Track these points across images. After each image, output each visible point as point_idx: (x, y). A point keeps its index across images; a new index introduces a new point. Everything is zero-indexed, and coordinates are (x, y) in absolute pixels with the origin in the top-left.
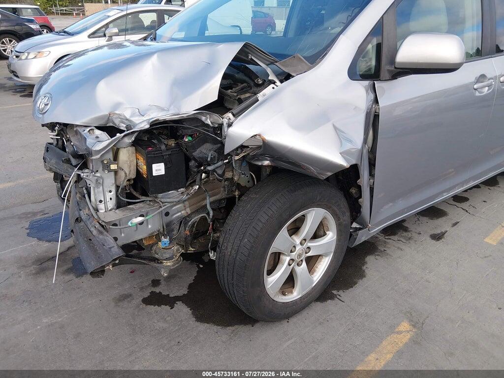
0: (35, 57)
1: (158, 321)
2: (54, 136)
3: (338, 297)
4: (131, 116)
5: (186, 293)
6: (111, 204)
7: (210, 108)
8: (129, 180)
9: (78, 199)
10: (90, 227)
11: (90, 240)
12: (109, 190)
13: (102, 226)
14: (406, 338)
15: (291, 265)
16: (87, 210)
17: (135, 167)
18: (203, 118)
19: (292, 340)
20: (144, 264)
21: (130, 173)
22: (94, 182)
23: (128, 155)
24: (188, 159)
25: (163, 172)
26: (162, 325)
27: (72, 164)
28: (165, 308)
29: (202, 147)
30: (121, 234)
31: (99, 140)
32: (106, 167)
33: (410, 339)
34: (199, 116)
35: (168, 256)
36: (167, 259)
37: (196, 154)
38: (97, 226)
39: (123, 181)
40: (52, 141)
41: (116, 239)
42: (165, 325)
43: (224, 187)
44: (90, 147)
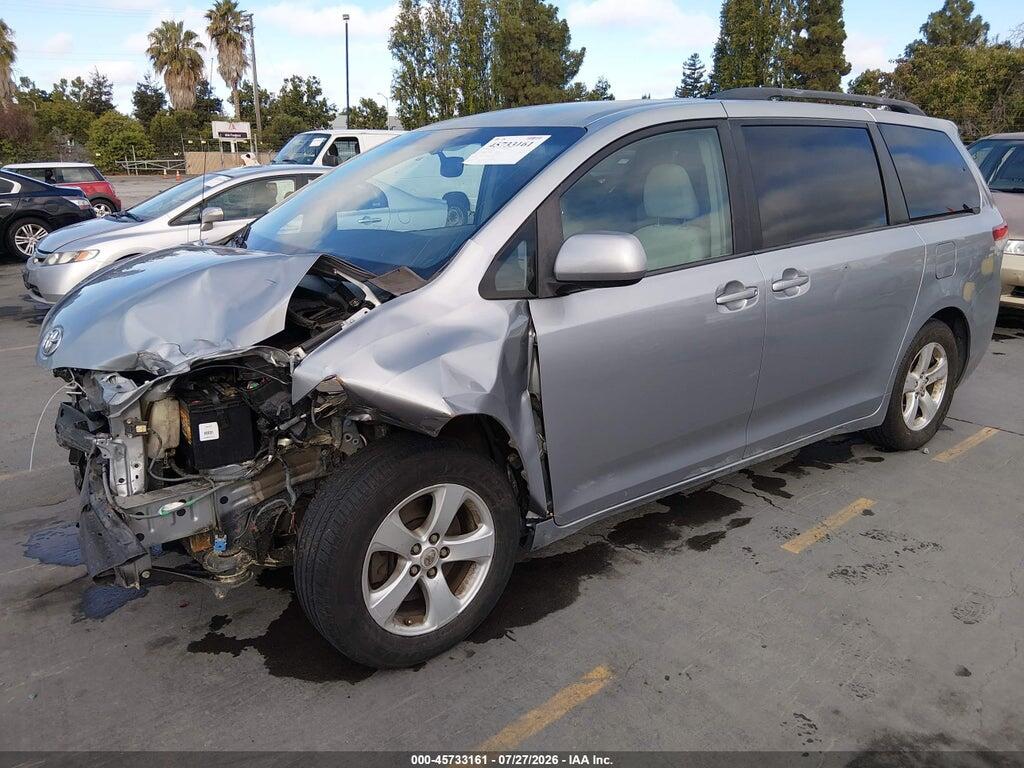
0: (72, 261)
1: (210, 674)
2: (73, 390)
3: (509, 634)
4: (169, 356)
5: (263, 634)
6: (137, 486)
7: (275, 342)
8: (168, 450)
9: (91, 479)
10: (101, 516)
11: (100, 534)
12: (134, 463)
13: (119, 515)
14: (594, 688)
15: (414, 575)
16: (101, 494)
17: (179, 430)
18: (266, 356)
19: (416, 695)
20: (190, 580)
21: (169, 440)
22: (112, 451)
23: (166, 412)
24: (255, 416)
25: (216, 436)
26: (216, 678)
27: (88, 430)
28: (225, 656)
29: (272, 398)
30: (150, 529)
31: (121, 390)
32: (130, 430)
33: (600, 690)
34: (261, 353)
35: (226, 567)
36: (225, 573)
37: (264, 407)
38: (112, 514)
39: (157, 451)
40: (69, 400)
41: (140, 537)
42: (221, 679)
43: (321, 459)
44: (107, 401)
